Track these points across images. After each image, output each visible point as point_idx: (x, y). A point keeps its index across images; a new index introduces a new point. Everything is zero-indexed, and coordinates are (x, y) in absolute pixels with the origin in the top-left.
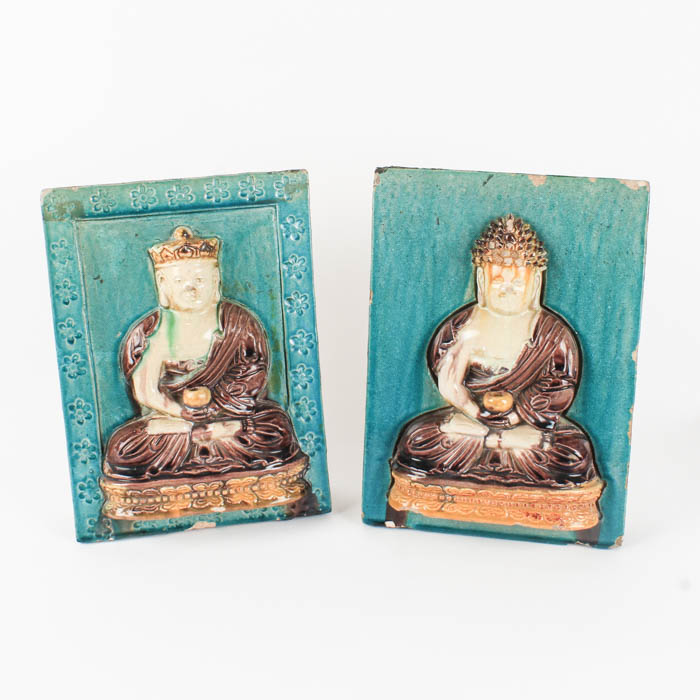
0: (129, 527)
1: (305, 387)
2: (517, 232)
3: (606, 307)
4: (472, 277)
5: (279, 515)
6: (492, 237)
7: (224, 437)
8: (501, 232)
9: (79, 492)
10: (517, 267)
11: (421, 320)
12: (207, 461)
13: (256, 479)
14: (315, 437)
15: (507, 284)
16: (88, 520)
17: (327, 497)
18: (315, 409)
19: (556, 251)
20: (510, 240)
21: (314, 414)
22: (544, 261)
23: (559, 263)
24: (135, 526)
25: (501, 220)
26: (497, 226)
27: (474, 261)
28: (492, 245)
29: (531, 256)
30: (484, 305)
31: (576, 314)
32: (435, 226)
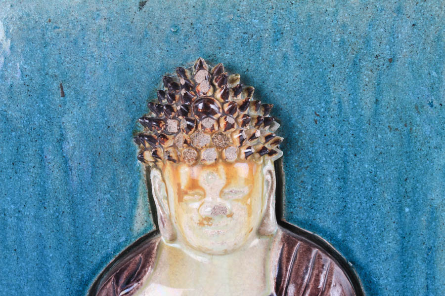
2: (219, 94)
3: (401, 210)
4: (142, 187)
6: (170, 108)
8: (187, 97)
10: (228, 164)
11: (58, 276)
15: (212, 199)
19: (295, 118)
20: (208, 112)
22: (277, 142)
23: (305, 140)
25: (182, 72)
26: (176, 86)
27: (142, 159)
28: (172, 125)
29: (253, 137)
30: (173, 239)
31: (347, 230)
32: (58, 99)
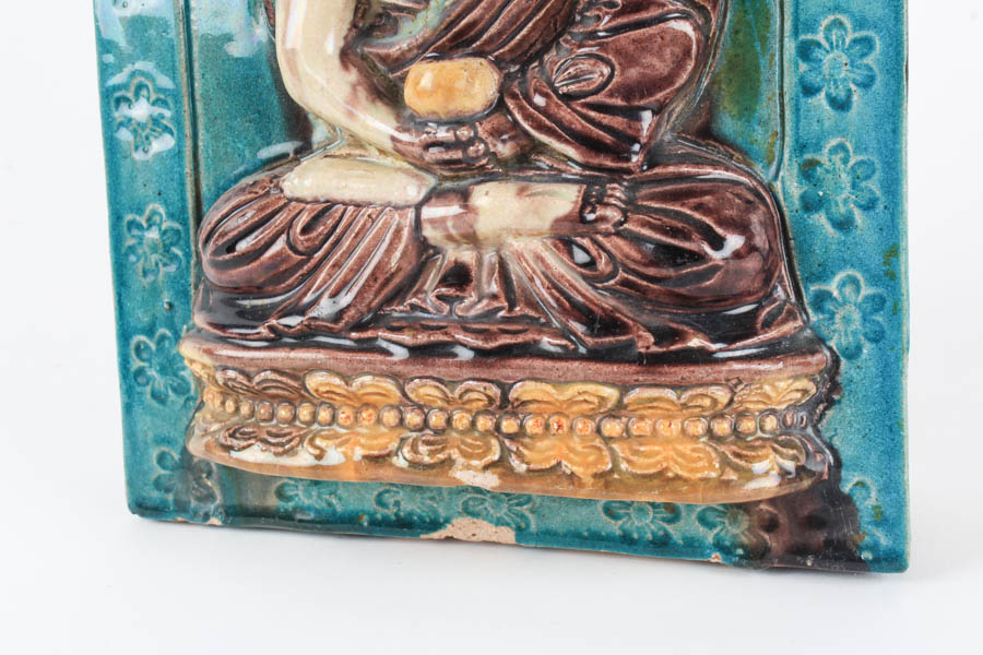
0: (264, 493)
1: (841, 105)
5: (719, 546)
7: (518, 234)
9: (136, 364)
12: (459, 309)
13: (611, 393)
14: (866, 291)
16: (154, 453)
17: (893, 518)
18: (874, 186)
21: (869, 206)
24: (280, 494)
